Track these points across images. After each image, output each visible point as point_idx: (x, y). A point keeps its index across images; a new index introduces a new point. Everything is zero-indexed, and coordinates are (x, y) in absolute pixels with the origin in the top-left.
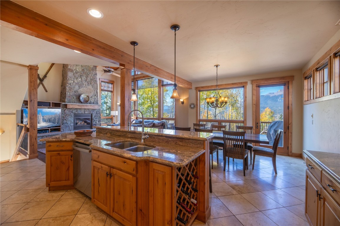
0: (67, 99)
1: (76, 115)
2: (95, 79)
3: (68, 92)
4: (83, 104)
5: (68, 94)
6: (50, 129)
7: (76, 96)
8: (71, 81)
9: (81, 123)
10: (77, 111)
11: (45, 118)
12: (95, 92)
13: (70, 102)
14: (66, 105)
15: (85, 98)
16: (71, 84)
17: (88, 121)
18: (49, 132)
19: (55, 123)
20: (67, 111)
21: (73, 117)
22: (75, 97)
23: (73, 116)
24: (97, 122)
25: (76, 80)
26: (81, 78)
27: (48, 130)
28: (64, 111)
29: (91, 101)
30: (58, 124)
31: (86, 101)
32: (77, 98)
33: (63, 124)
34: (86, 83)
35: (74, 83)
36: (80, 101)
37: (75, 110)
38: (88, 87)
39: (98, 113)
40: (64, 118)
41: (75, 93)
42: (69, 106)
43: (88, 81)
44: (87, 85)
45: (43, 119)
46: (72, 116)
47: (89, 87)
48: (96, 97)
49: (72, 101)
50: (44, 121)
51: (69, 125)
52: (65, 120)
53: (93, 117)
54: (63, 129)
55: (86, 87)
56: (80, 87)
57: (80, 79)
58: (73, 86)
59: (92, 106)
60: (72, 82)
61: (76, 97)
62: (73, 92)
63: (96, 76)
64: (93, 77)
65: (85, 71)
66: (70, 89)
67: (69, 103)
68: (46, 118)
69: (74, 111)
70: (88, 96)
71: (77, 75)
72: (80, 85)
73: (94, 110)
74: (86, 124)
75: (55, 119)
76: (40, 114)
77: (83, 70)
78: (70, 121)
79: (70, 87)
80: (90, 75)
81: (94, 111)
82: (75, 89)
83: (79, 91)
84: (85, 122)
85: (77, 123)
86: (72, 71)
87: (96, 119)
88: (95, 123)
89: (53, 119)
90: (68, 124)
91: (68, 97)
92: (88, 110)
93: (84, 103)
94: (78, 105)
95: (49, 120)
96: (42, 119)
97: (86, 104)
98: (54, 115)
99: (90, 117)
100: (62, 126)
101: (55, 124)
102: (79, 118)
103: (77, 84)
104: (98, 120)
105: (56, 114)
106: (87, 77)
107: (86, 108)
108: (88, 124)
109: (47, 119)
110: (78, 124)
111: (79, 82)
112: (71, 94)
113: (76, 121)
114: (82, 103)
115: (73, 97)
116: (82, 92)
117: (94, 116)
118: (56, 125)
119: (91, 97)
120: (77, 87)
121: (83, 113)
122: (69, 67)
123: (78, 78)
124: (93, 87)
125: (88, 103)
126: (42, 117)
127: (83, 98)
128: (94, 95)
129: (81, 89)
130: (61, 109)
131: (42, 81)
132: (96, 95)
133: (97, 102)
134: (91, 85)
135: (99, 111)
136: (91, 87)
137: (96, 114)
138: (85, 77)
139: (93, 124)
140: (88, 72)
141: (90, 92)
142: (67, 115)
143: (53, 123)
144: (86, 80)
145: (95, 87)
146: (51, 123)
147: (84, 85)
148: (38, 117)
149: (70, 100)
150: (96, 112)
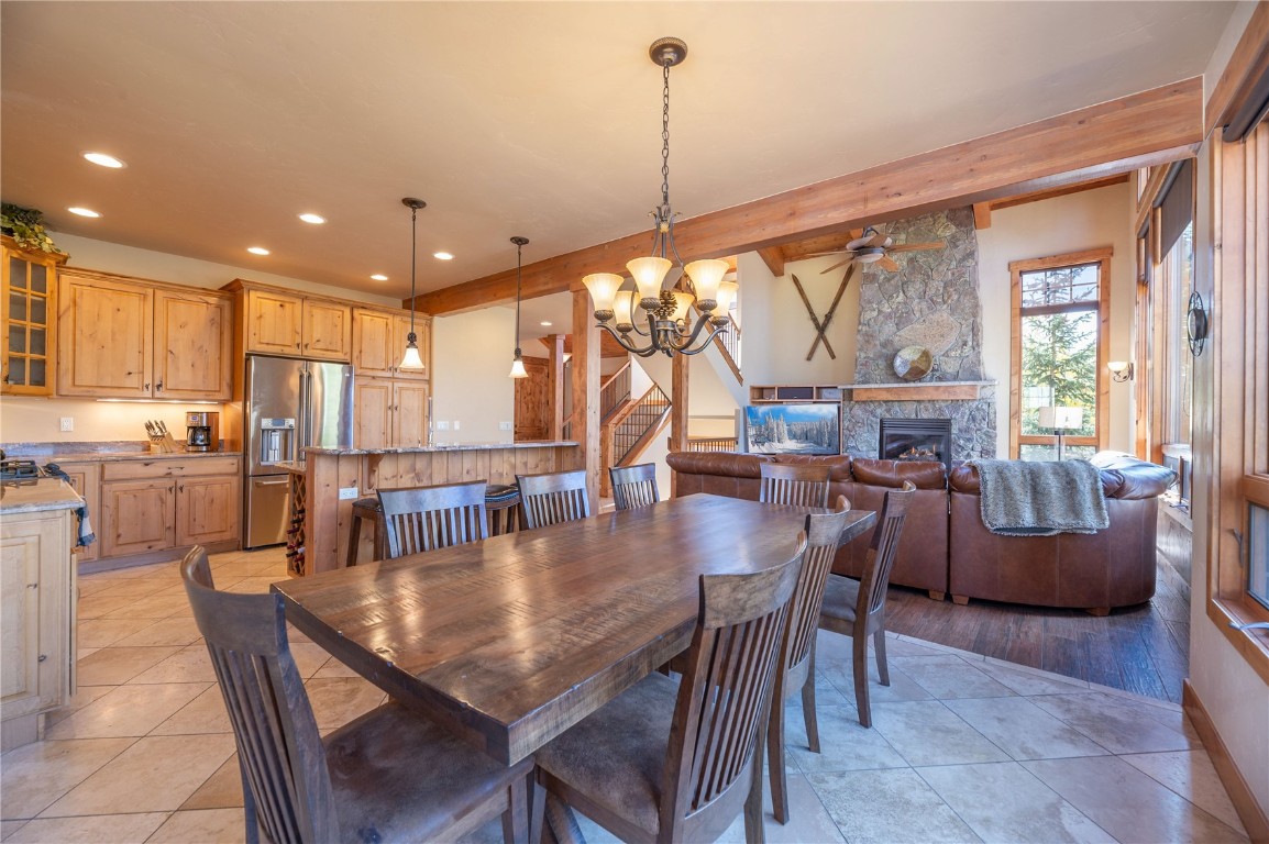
0: (860, 373)
1: (886, 424)
2: (967, 277)
3: (861, 350)
4: (906, 385)
5: (863, 355)
7: (883, 357)
8: (869, 312)
10: (888, 411)
11: (794, 428)
12: (966, 330)
14: (850, 392)
15: (913, 362)
16: (872, 322)
19: (822, 446)
20: (858, 411)
21: (878, 431)
22: (881, 364)
23: (877, 427)
25: (886, 305)
26: (904, 292)
28: (851, 410)
29: (944, 367)
30: (829, 449)
31: (916, 374)
32: (884, 365)
33: (846, 451)
34: (924, 305)
36: (896, 377)
37: (884, 407)
38: (931, 316)
39: (979, 417)
41: (884, 351)
42: (858, 395)
43: (931, 293)
44: (926, 311)
45: (790, 432)
46: (872, 426)
47: (936, 317)
48: (967, 349)
49: (874, 376)
50: (793, 436)
53: (954, 431)
55: (922, 319)
56: (901, 326)
57: (901, 298)
58: (876, 328)
59: (948, 389)
60: (875, 314)
61: (883, 360)
62: (879, 347)
63: (970, 263)
64: (953, 274)
65: (921, 260)
66: (869, 338)
67: (864, 383)
68: (797, 429)
69: (879, 411)
70: (925, 353)
72: (901, 317)
73: (958, 403)
75: (820, 432)
76: (783, 418)
78: (866, 442)
80: (941, 268)
81: (957, 410)
82: (883, 338)
83: (896, 338)
87: (969, 440)
88: (962, 459)
89: (815, 432)
90: (859, 451)
91: (861, 365)
92: (929, 406)
93: (906, 381)
94: (888, 390)
95: (805, 436)
96: (786, 432)
97: (916, 384)
98: (818, 423)
103: (888, 317)
105: (822, 418)
106: (927, 278)
107: (920, 397)
109: (799, 432)
111: (897, 307)
112: (871, 356)
113: (887, 445)
115: (878, 364)
116: (905, 342)
117: (960, 430)
119: (946, 354)
120: (890, 327)
121: (913, 416)
123: (891, 296)
124: (953, 311)
125: (931, 381)
126: (785, 427)
127: (905, 363)
128: (960, 344)
129: (904, 332)
130: (836, 406)
131: (821, 329)
132: (970, 343)
133: (973, 371)
134: (945, 306)
135: (985, 407)
136: (945, 315)
137: (968, 420)
138: (918, 285)
139: (954, 463)
140: (931, 260)
141: (942, 336)
142: (859, 422)
143: (816, 443)
144: (925, 293)
145: (963, 310)
146: (810, 442)
147: (917, 315)
148: (778, 425)
149: (867, 376)
150: (968, 413)
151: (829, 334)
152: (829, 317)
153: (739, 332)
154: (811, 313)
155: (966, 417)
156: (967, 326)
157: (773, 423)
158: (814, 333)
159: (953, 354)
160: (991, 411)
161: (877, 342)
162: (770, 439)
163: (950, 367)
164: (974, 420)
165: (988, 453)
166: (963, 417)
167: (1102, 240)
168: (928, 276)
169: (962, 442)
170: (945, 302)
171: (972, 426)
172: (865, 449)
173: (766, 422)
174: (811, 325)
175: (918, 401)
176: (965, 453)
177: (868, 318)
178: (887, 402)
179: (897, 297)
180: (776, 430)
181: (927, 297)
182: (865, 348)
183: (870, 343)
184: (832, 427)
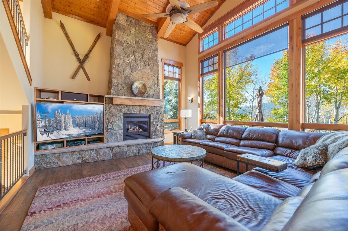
0: (114, 90)
1: (126, 116)
3: (115, 78)
4: (136, 98)
5: (116, 81)
6: (86, 138)
7: (127, 84)
8: (119, 59)
9: (134, 129)
10: (128, 110)
11: (77, 120)
12: (156, 79)
13: (118, 95)
14: (111, 99)
15: (140, 88)
16: (120, 65)
17: (144, 126)
18: (85, 144)
19: (94, 129)
20: (113, 110)
21: (123, 119)
22: (125, 87)
23: (122, 117)
24: (158, 127)
25: (127, 59)
26: (134, 55)
27: (84, 140)
28: (109, 109)
29: (149, 92)
30: (98, 131)
31: (142, 94)
32: (128, 88)
33: (107, 131)
34: (142, 64)
35: (124, 64)
36: (133, 94)
37: (126, 108)
38: (144, 70)
39: (159, 113)
40: (108, 120)
41: (126, 81)
42: (116, 101)
43: (144, 60)
44: (143, 67)
45: (74, 122)
46: (120, 117)
47: (146, 70)
48: (156, 86)
49: (121, 92)
50: (76, 125)
51: (116, 132)
52: (111, 123)
53: (152, 118)
54: (108, 139)
55: (141, 70)
56: (133, 71)
57: (133, 58)
58: (122, 69)
59: (150, 101)
60: (122, 61)
61: (127, 86)
63: (157, 53)
64: (152, 55)
65: (141, 44)
66: (119, 73)
67: (116, 95)
68: (79, 120)
69: (124, 110)
70: (144, 85)
71: (128, 51)
72: (133, 66)
73: (153, 107)
74: (141, 130)
75: (94, 121)
76: (68, 113)
77: (137, 42)
78: (118, 125)
79: (117, 70)
80: (148, 51)
81: (153, 110)
82: (125, 74)
83: (131, 76)
84: (141, 127)
85: (128, 129)
86: (121, 43)
87: (157, 122)
88: (154, 130)
89: (91, 121)
90: (114, 130)
91: (115, 86)
92: (144, 108)
93: (138, 96)
94: (130, 100)
95: (85, 125)
96: (71, 123)
97: (141, 98)
98: (92, 116)
99: (147, 120)
100: (106, 134)
101: (93, 131)
102: (131, 121)
103: (128, 64)
104: (159, 125)
105: (95, 113)
106: (143, 54)
107: (141, 104)
108: (145, 130)
109: (80, 122)
110: (129, 131)
111: (131, 61)
112: (120, 82)
113: (127, 126)
114: (135, 96)
115: (123, 87)
116: (136, 79)
117: (154, 118)
118: (96, 131)
119: (150, 87)
120: (128, 70)
121: (138, 113)
122: (117, 38)
123: (129, 55)
124: (151, 70)
126: (71, 119)
128: (154, 84)
129: (135, 74)
130: (103, 105)
131: (82, 63)
132: (157, 84)
133: (158, 95)
134: (149, 67)
135: (161, 109)
136: (149, 71)
137: (156, 114)
138: (140, 55)
139: (152, 131)
140: (144, 46)
141: (148, 79)
142: (114, 116)
143: (91, 128)
144: (142, 59)
145: (155, 71)
146: (88, 128)
147: (139, 68)
148: (65, 118)
149: (118, 92)
150: (156, 111)
151: (86, 66)
152: (87, 56)
153: (28, 38)
154: (74, 50)
155: (156, 113)
156: (156, 77)
157: (61, 117)
158: (76, 64)
159: (152, 87)
161: (123, 76)
162: (58, 128)
163: (151, 92)
165: (162, 126)
166: (155, 113)
169: (154, 123)
170: (149, 65)
171: (157, 116)
172: (117, 129)
173: (55, 116)
174: (74, 58)
175: (140, 106)
176: (155, 127)
177: (119, 62)
178: (127, 105)
179: (132, 57)
180: (63, 122)
181: (143, 61)
182: (117, 77)
183: (119, 76)
184: (100, 118)
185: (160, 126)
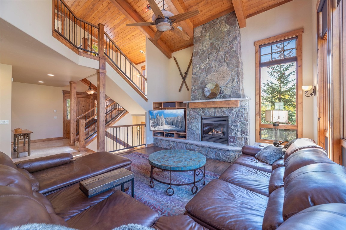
0: (193, 96)
1: (203, 118)
2: (234, 49)
3: (193, 85)
5: (194, 88)
6: (174, 133)
10: (203, 112)
12: (234, 74)
15: (212, 90)
16: (197, 73)
18: (174, 137)
20: (192, 113)
22: (201, 92)
23: (200, 120)
24: (239, 134)
25: (202, 65)
26: (209, 59)
28: (189, 112)
30: (181, 129)
34: (217, 64)
35: (200, 70)
39: (240, 116)
41: (202, 85)
42: (191, 105)
43: (219, 58)
44: (218, 66)
45: (166, 121)
47: (221, 69)
48: (235, 83)
49: (198, 97)
50: (167, 123)
51: (194, 132)
52: (190, 124)
53: (230, 122)
54: (188, 137)
55: (216, 70)
56: (208, 74)
58: (199, 75)
60: (198, 69)
61: (202, 90)
62: (200, 84)
63: (236, 42)
64: (228, 48)
66: (196, 80)
67: (194, 100)
68: (168, 120)
69: (200, 113)
70: (216, 85)
71: (203, 57)
72: (208, 70)
73: (231, 108)
75: (177, 122)
76: (163, 116)
77: (212, 44)
78: (196, 127)
80: (223, 46)
81: (230, 112)
82: (201, 80)
83: (206, 80)
87: (236, 126)
88: (233, 135)
89: (176, 121)
90: (193, 130)
91: (193, 92)
92: (219, 110)
93: (210, 99)
94: (202, 103)
95: (172, 123)
96: (164, 122)
97: (214, 100)
98: (177, 118)
100: (187, 132)
101: (178, 128)
103: (203, 70)
104: (240, 130)
105: (178, 116)
106: (217, 52)
107: (216, 106)
109: (169, 121)
111: (206, 66)
112: (197, 88)
114: (207, 98)
116: (209, 81)
117: (232, 122)
119: (226, 86)
120: (203, 75)
121: (213, 115)
123: (204, 61)
124: (228, 65)
125: (220, 98)
126: (164, 119)
127: (209, 91)
128: (232, 80)
129: (209, 77)
130: (183, 110)
131: (184, 78)
132: (236, 80)
133: (237, 93)
134: (225, 63)
136: (225, 68)
137: (235, 117)
138: (214, 55)
139: (230, 137)
140: (219, 43)
141: (224, 77)
142: (192, 118)
143: (176, 126)
144: (217, 58)
145: (233, 65)
146: (174, 126)
147: (214, 69)
148: (161, 119)
149: (195, 97)
150: (235, 113)
151: (187, 80)
152: (186, 73)
154: (180, 72)
155: (235, 115)
156: (235, 72)
157: (159, 118)
158: (182, 80)
159: (228, 85)
160: (246, 113)
161: (199, 82)
162: (158, 125)
163: (227, 92)
164: (238, 117)
165: (244, 133)
166: (233, 115)
167: (298, 26)
168: (218, 50)
169: (233, 127)
170: (225, 61)
171: (237, 120)
172: (195, 129)
173: (156, 117)
174: (180, 77)
175: (215, 108)
176: (234, 132)
177: (196, 71)
178: (202, 108)
179: (206, 61)
180: (160, 121)
181: (218, 60)
182: (195, 84)
183: (196, 83)
184: (182, 119)
185: (241, 132)
